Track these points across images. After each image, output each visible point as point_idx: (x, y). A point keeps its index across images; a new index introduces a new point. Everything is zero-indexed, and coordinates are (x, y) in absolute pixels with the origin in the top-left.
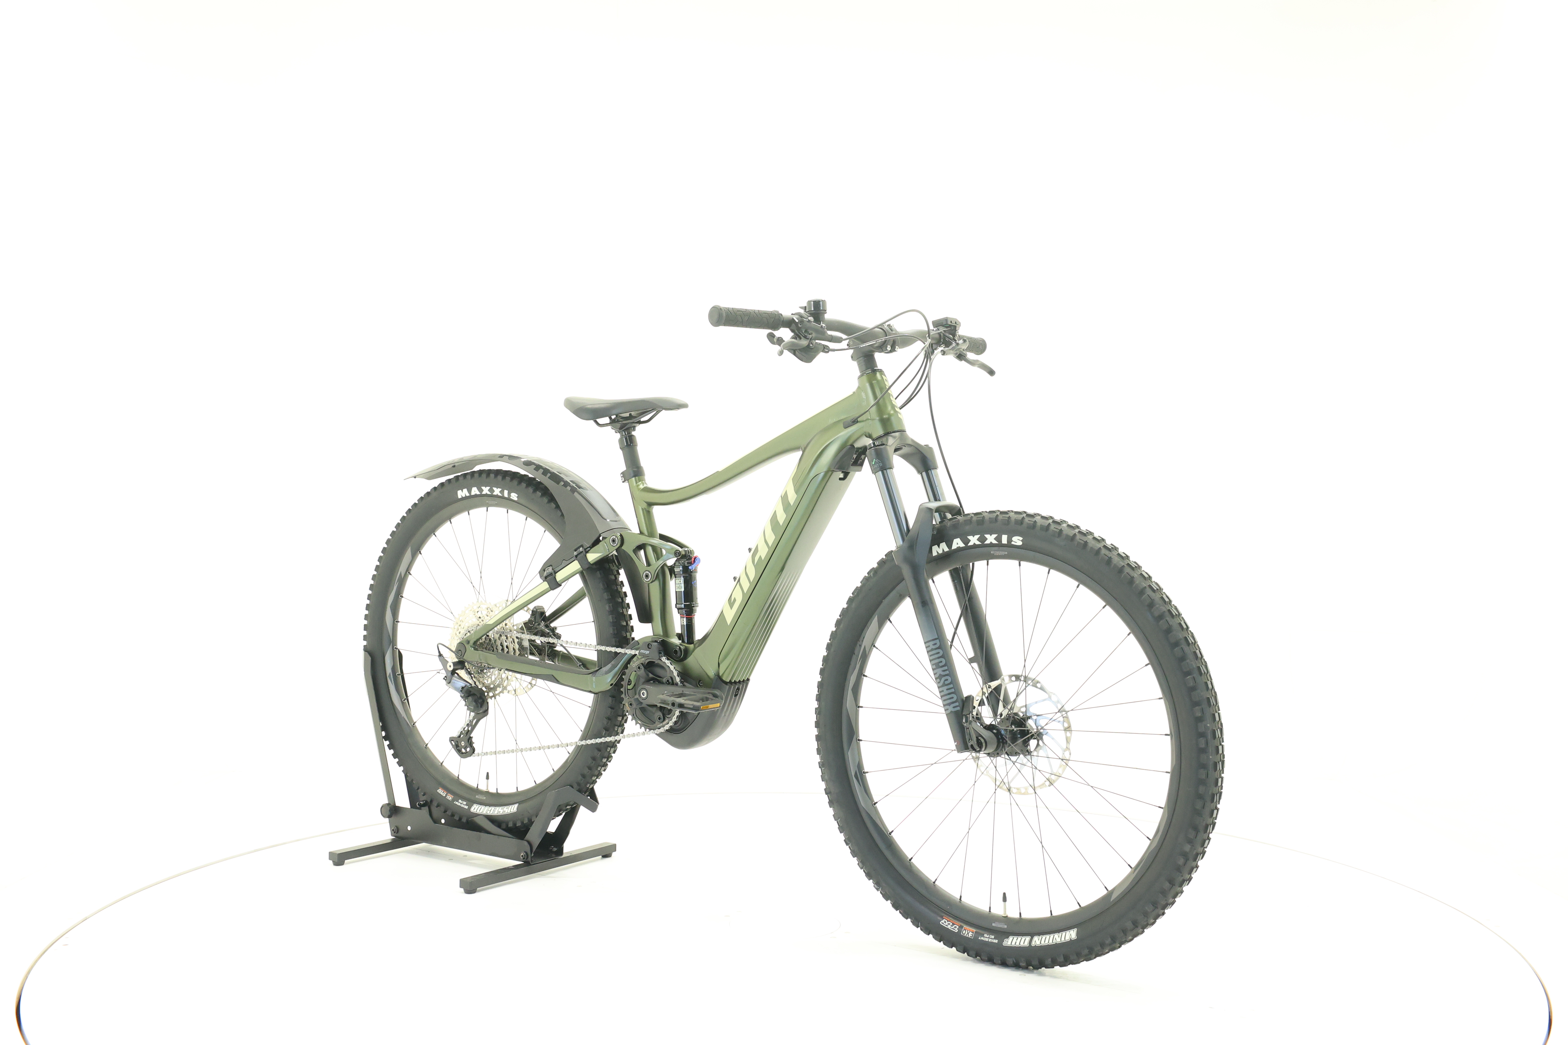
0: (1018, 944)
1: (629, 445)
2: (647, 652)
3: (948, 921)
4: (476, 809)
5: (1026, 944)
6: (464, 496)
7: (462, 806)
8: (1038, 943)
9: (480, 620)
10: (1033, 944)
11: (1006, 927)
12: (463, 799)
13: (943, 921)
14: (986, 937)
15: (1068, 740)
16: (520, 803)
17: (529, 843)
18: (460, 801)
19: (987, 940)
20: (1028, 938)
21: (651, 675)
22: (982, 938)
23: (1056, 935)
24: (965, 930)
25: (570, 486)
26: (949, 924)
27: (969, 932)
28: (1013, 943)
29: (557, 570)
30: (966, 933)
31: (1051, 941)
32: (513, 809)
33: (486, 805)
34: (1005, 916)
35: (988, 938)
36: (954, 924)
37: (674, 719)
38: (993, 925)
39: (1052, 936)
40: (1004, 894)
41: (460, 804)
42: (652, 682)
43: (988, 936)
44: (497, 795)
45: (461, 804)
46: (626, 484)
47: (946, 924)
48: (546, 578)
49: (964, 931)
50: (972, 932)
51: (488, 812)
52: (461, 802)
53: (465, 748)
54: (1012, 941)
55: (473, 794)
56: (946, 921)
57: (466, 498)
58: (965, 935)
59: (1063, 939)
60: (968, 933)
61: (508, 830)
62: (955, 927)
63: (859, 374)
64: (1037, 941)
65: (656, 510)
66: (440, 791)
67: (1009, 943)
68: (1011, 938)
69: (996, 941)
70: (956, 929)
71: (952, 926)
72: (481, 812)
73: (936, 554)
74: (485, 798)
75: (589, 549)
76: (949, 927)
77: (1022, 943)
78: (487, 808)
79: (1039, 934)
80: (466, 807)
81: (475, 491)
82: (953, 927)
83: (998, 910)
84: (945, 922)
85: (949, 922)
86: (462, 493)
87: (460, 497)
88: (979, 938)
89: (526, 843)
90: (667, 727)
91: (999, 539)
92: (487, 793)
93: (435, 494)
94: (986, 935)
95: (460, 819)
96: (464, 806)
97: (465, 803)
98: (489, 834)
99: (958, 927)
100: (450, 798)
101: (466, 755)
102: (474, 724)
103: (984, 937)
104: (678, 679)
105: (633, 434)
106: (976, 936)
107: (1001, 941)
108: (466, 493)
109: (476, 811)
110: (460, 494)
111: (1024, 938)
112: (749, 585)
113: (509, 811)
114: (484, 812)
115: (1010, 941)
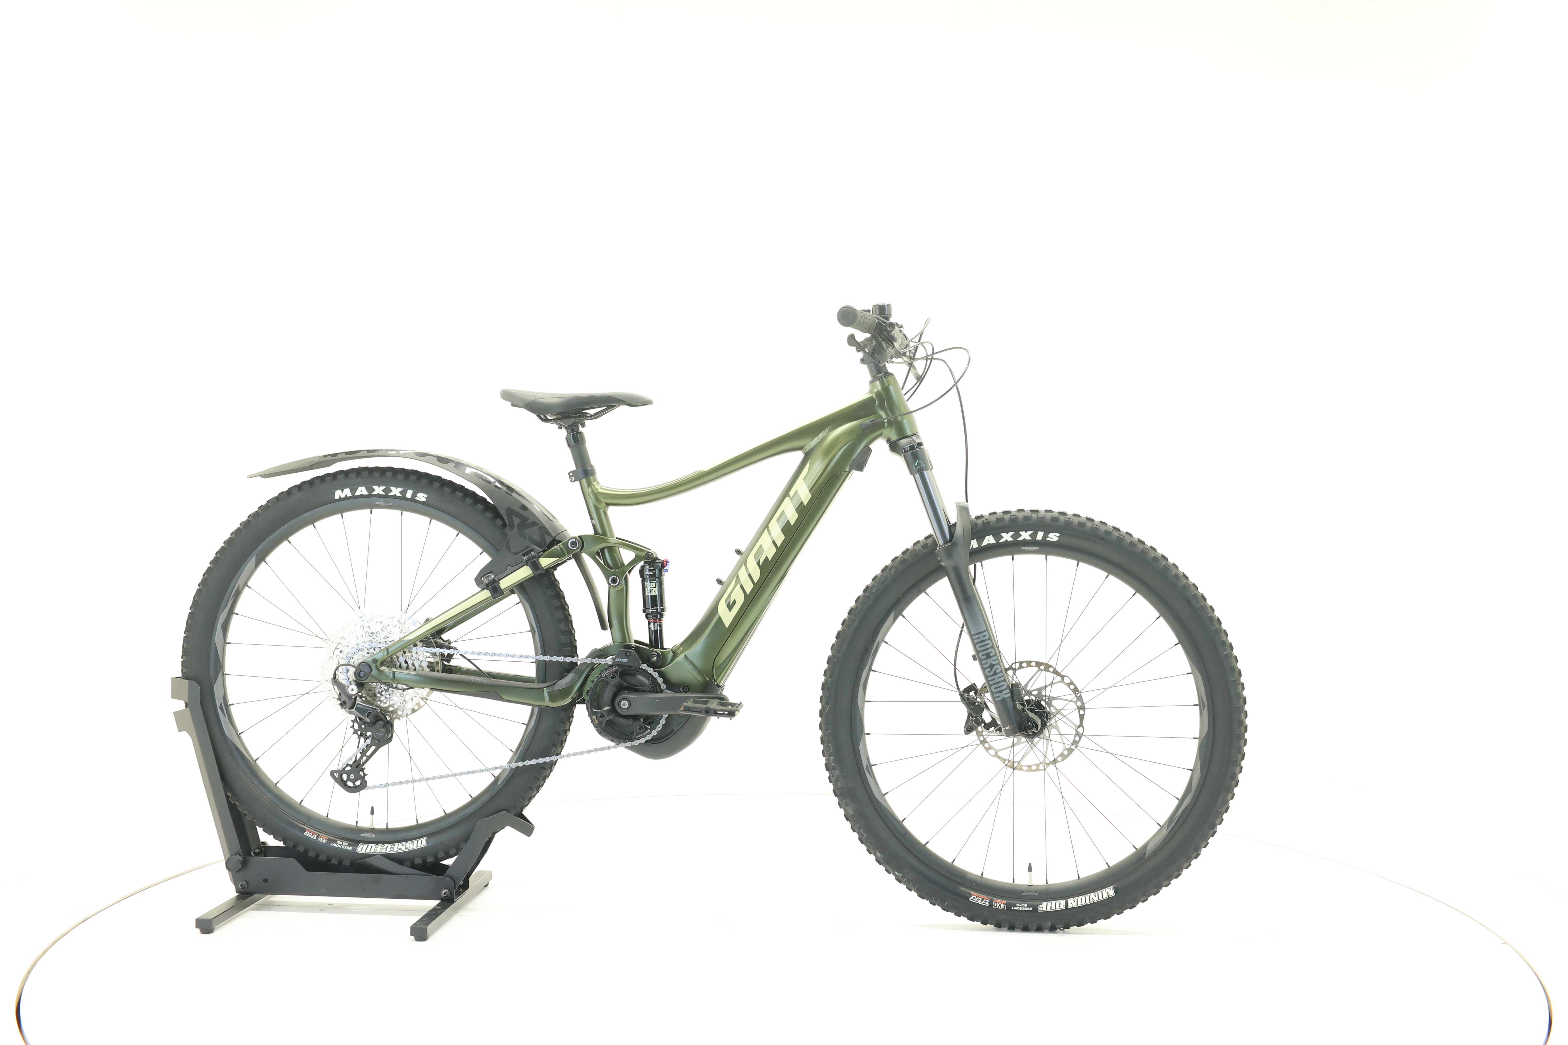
0: (1053, 908)
1: (576, 442)
2: (625, 660)
3: (977, 897)
4: (362, 849)
5: (1063, 907)
6: (343, 496)
7: (343, 847)
8: (1075, 904)
9: (374, 636)
10: (1070, 906)
11: (1035, 894)
12: (343, 839)
13: (972, 898)
14: (1019, 907)
15: (1082, 717)
16: (429, 836)
17: (451, 878)
18: (337, 842)
19: (1020, 909)
20: (1063, 902)
22: (1015, 908)
23: (1092, 895)
24: (996, 903)
26: (979, 899)
27: (1000, 904)
28: (1049, 908)
29: (500, 576)
30: (998, 905)
31: (1088, 901)
32: (422, 843)
33: (377, 843)
34: (1031, 885)
35: (1021, 906)
36: (984, 899)
37: (659, 728)
38: (1022, 894)
39: (1087, 896)
40: (1030, 865)
41: (339, 846)
44: (388, 831)
45: (341, 845)
46: (577, 483)
47: (976, 901)
48: (485, 586)
50: (1004, 904)
51: (384, 851)
52: (341, 843)
53: (354, 782)
54: (1046, 906)
55: (355, 835)
56: (975, 897)
57: (346, 498)
58: (997, 907)
59: (1100, 898)
60: (1000, 906)
61: (413, 866)
62: (986, 902)
63: (870, 376)
64: (1073, 902)
65: (612, 511)
66: (308, 834)
67: (1044, 909)
68: (1044, 904)
69: (1030, 908)
70: (987, 903)
72: (372, 851)
74: (374, 836)
75: (542, 553)
76: (979, 902)
77: (1058, 907)
78: (380, 846)
79: (1073, 896)
80: (350, 848)
82: (983, 902)
83: (1022, 880)
85: (979, 897)
86: (341, 493)
87: (337, 497)
88: (1013, 908)
89: (448, 879)
90: (649, 737)
91: (1034, 536)
92: (372, 830)
93: (298, 495)
94: (1018, 905)
95: (340, 863)
96: (346, 848)
97: (347, 844)
98: (392, 875)
99: (988, 901)
100: (323, 840)
101: (355, 789)
102: (368, 754)
103: (1017, 907)
104: (663, 686)
105: (581, 429)
106: (1008, 907)
107: (1036, 908)
108: (347, 492)
109: (366, 851)
110: (338, 494)
111: (1058, 902)
112: (753, 586)
113: (415, 846)
114: (378, 851)
115: (1044, 907)
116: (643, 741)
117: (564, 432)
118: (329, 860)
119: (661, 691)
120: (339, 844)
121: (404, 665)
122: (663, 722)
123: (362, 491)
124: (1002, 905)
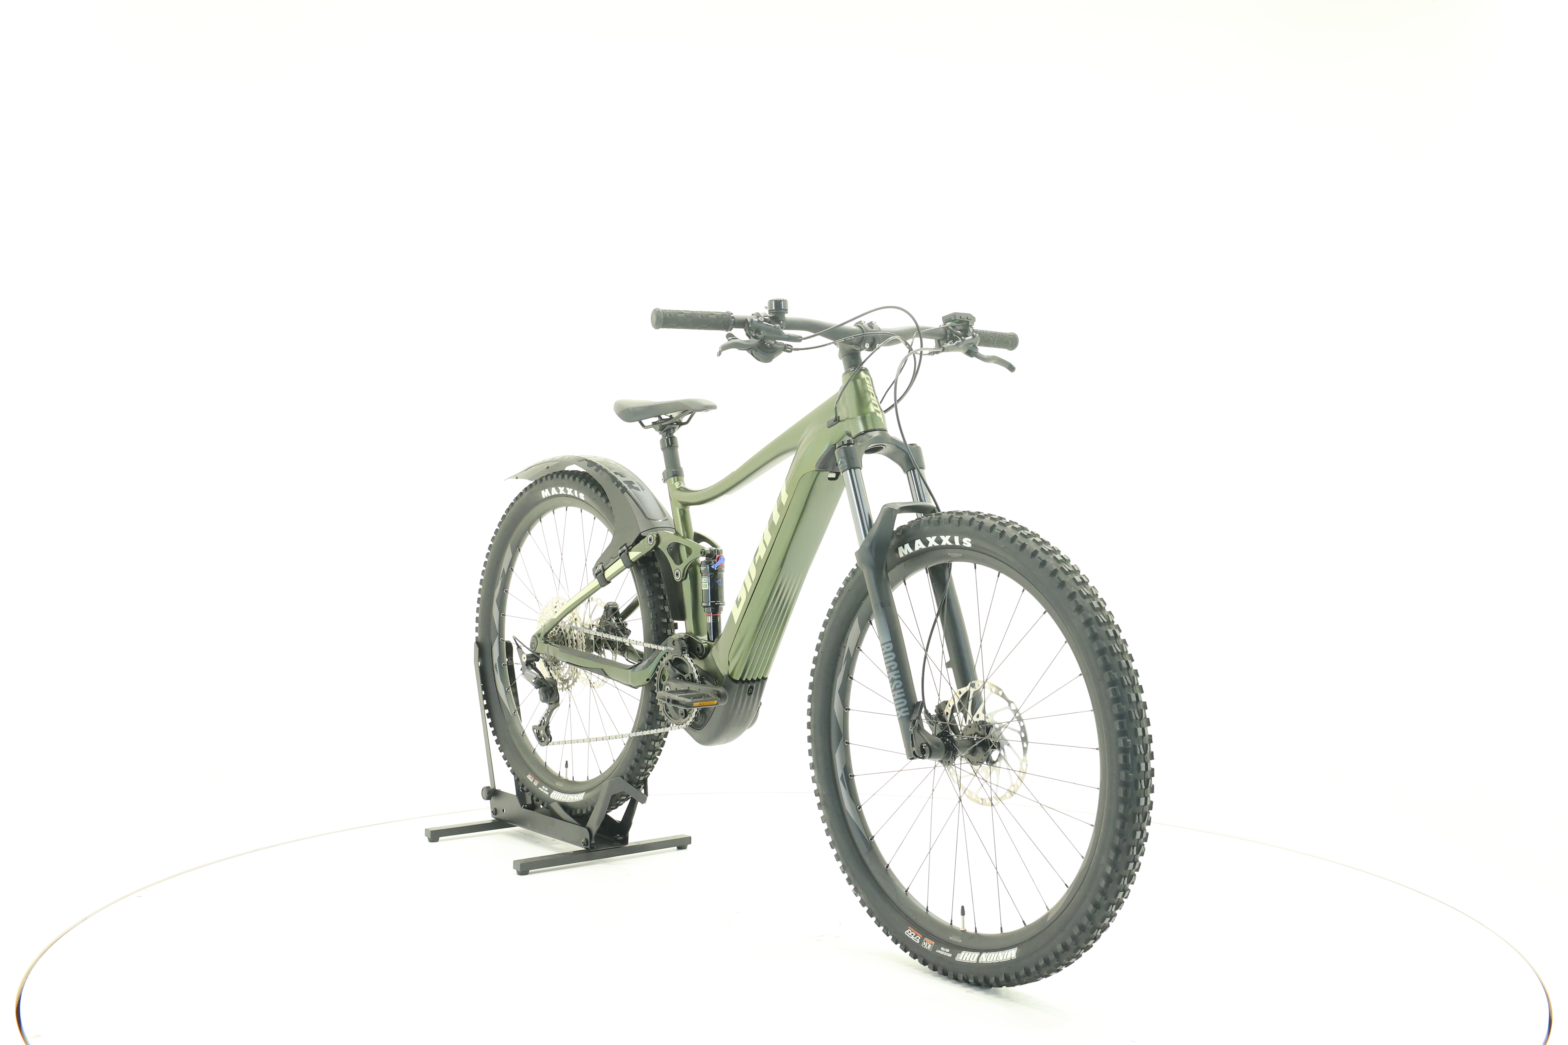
0: (968, 959)
1: (670, 446)
2: (672, 649)
4: (554, 795)
5: (975, 960)
6: (546, 496)
7: (544, 792)
8: (984, 960)
10: (980, 960)
11: (960, 941)
12: (547, 785)
13: (907, 931)
14: (943, 951)
15: (1024, 752)
16: (587, 791)
17: (589, 830)
18: (544, 787)
19: (942, 953)
20: (977, 954)
21: (678, 672)
22: (939, 951)
23: (1001, 954)
24: (925, 941)
25: (622, 486)
27: (928, 945)
28: (964, 959)
29: (607, 567)
30: (926, 945)
31: (995, 960)
33: (563, 792)
34: (963, 930)
35: (944, 952)
36: (918, 935)
37: (694, 715)
38: (951, 938)
39: (997, 954)
40: (963, 907)
41: (543, 790)
42: (678, 678)
43: (944, 950)
44: (572, 783)
46: (666, 483)
47: (910, 934)
48: (597, 575)
49: (925, 943)
50: (931, 944)
51: (563, 799)
53: (544, 736)
55: (553, 782)
56: (911, 931)
58: (925, 947)
59: (1005, 958)
61: (575, 817)
62: (918, 938)
63: (843, 371)
64: (985, 957)
65: (692, 509)
66: (529, 777)
67: (961, 958)
68: (963, 953)
69: (950, 955)
70: (918, 940)
71: (915, 937)
72: (557, 798)
73: (903, 556)
74: (563, 785)
75: (631, 547)
76: (912, 937)
77: (971, 959)
78: (563, 794)
79: (987, 951)
80: (548, 793)
81: (554, 491)
83: (956, 923)
84: (909, 932)
85: (913, 933)
86: (545, 493)
87: (543, 497)
88: (937, 951)
89: (586, 830)
90: (689, 723)
91: (952, 540)
92: (565, 781)
93: (525, 494)
94: (942, 949)
96: (546, 792)
97: (548, 789)
98: (562, 820)
99: (920, 938)
102: (549, 714)
103: (941, 950)
105: (674, 436)
106: (934, 949)
107: (954, 956)
108: (547, 492)
109: (555, 797)
111: (974, 954)
112: (751, 584)
113: (578, 799)
114: (560, 798)
115: (962, 956)
121: (570, 642)
122: (696, 709)
124: (930, 945)
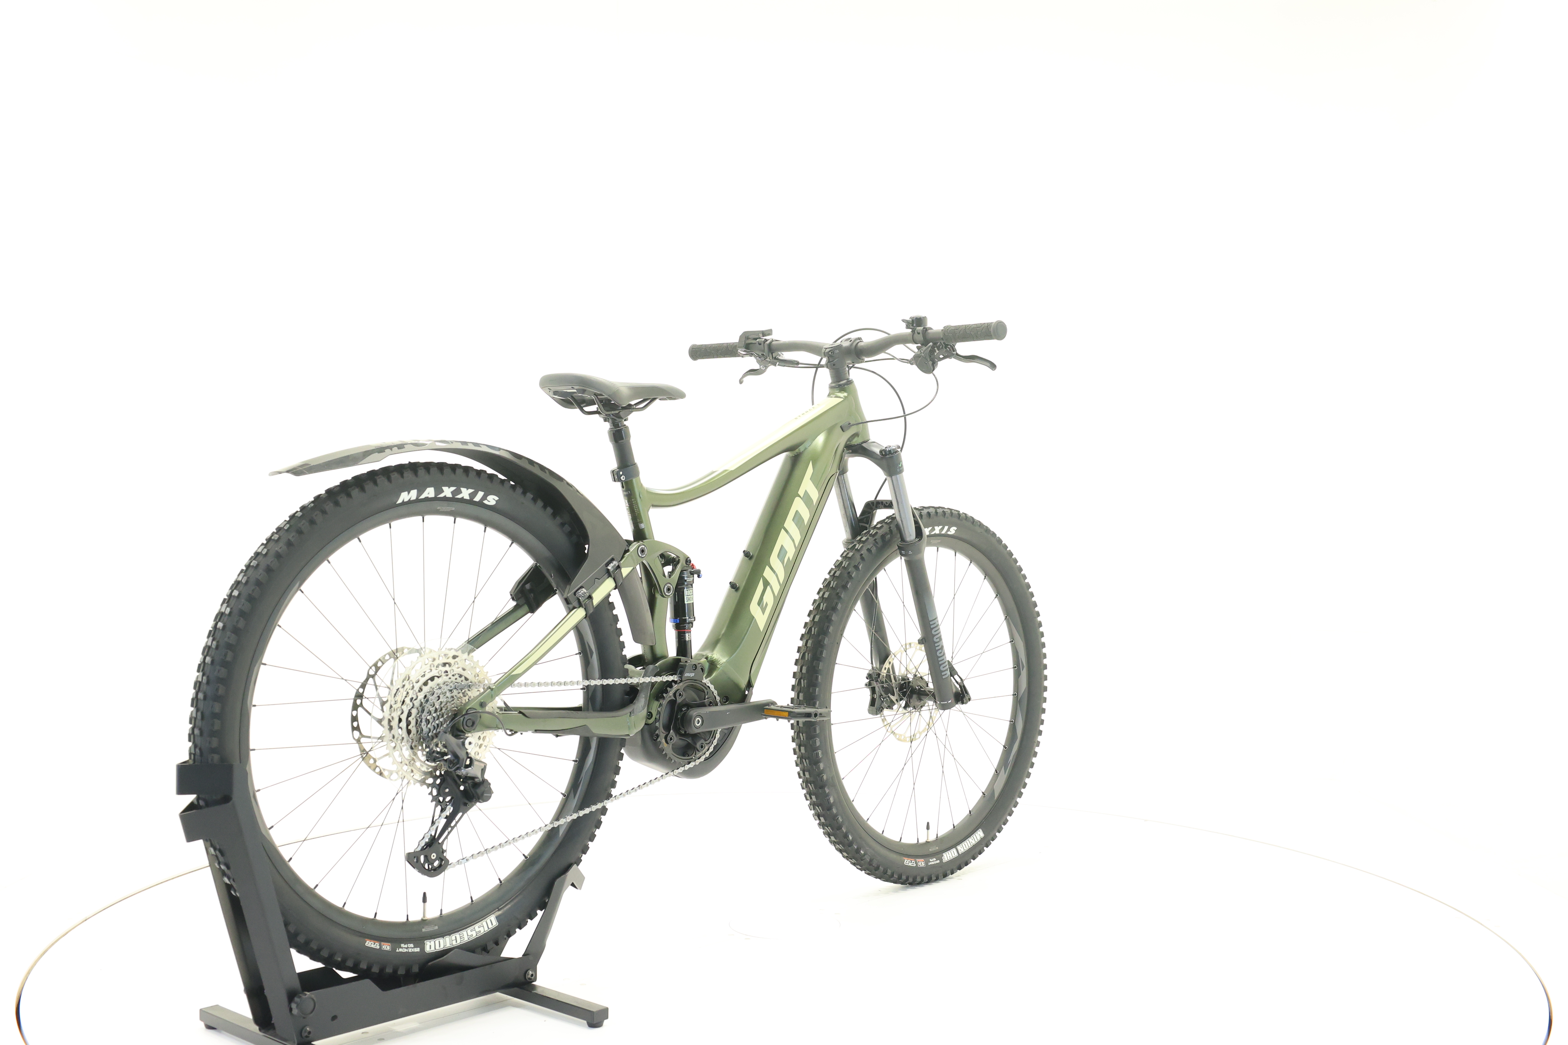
0: (951, 857)
1: (619, 437)
2: (692, 675)
3: (907, 860)
4: (432, 946)
5: (956, 854)
6: (407, 499)
7: (410, 950)
8: (963, 850)
10: (960, 852)
11: (937, 848)
12: (406, 941)
13: (905, 862)
16: (495, 912)
17: (533, 955)
18: (403, 945)
19: (933, 863)
20: (954, 850)
23: (970, 839)
24: (919, 862)
27: (921, 863)
28: (949, 858)
30: (919, 865)
31: (970, 846)
32: (492, 923)
35: (933, 861)
36: (912, 861)
39: (967, 841)
40: (927, 823)
41: (406, 950)
44: (445, 919)
45: (407, 948)
47: (908, 863)
51: (454, 943)
52: (406, 946)
53: (432, 863)
57: (410, 502)
59: (976, 840)
62: (913, 863)
64: (961, 849)
66: (369, 944)
67: (946, 859)
68: (944, 854)
69: (938, 861)
72: (442, 946)
74: (435, 928)
75: (620, 562)
76: (910, 864)
77: (952, 854)
78: (447, 938)
79: (957, 843)
80: (417, 950)
87: (400, 501)
88: (929, 864)
89: (531, 958)
90: (704, 756)
91: (942, 530)
94: (931, 860)
95: (408, 970)
96: (413, 950)
97: (412, 945)
98: (477, 969)
99: (915, 862)
100: (387, 947)
101: (434, 872)
102: (453, 824)
104: (718, 698)
105: (625, 423)
106: (926, 863)
107: (941, 860)
108: (413, 494)
109: (435, 949)
110: (404, 497)
111: (951, 850)
112: (779, 587)
113: (486, 929)
114: (448, 945)
115: (946, 857)
116: (702, 759)
117: (607, 426)
118: (395, 971)
119: (717, 705)
120: (405, 948)
122: (718, 736)
123: (430, 492)
124: (923, 863)
